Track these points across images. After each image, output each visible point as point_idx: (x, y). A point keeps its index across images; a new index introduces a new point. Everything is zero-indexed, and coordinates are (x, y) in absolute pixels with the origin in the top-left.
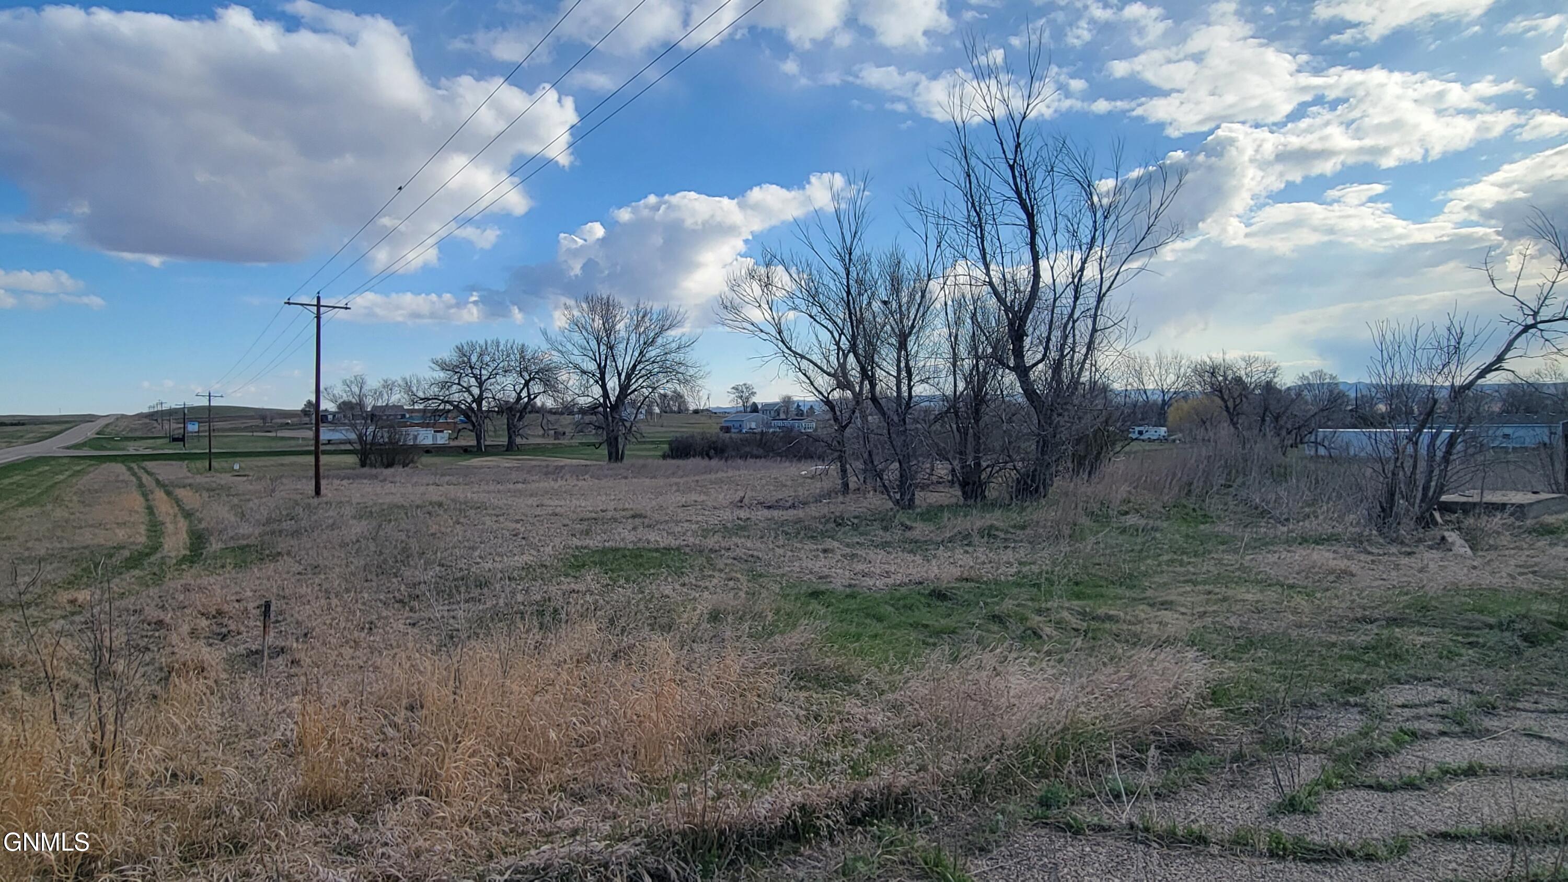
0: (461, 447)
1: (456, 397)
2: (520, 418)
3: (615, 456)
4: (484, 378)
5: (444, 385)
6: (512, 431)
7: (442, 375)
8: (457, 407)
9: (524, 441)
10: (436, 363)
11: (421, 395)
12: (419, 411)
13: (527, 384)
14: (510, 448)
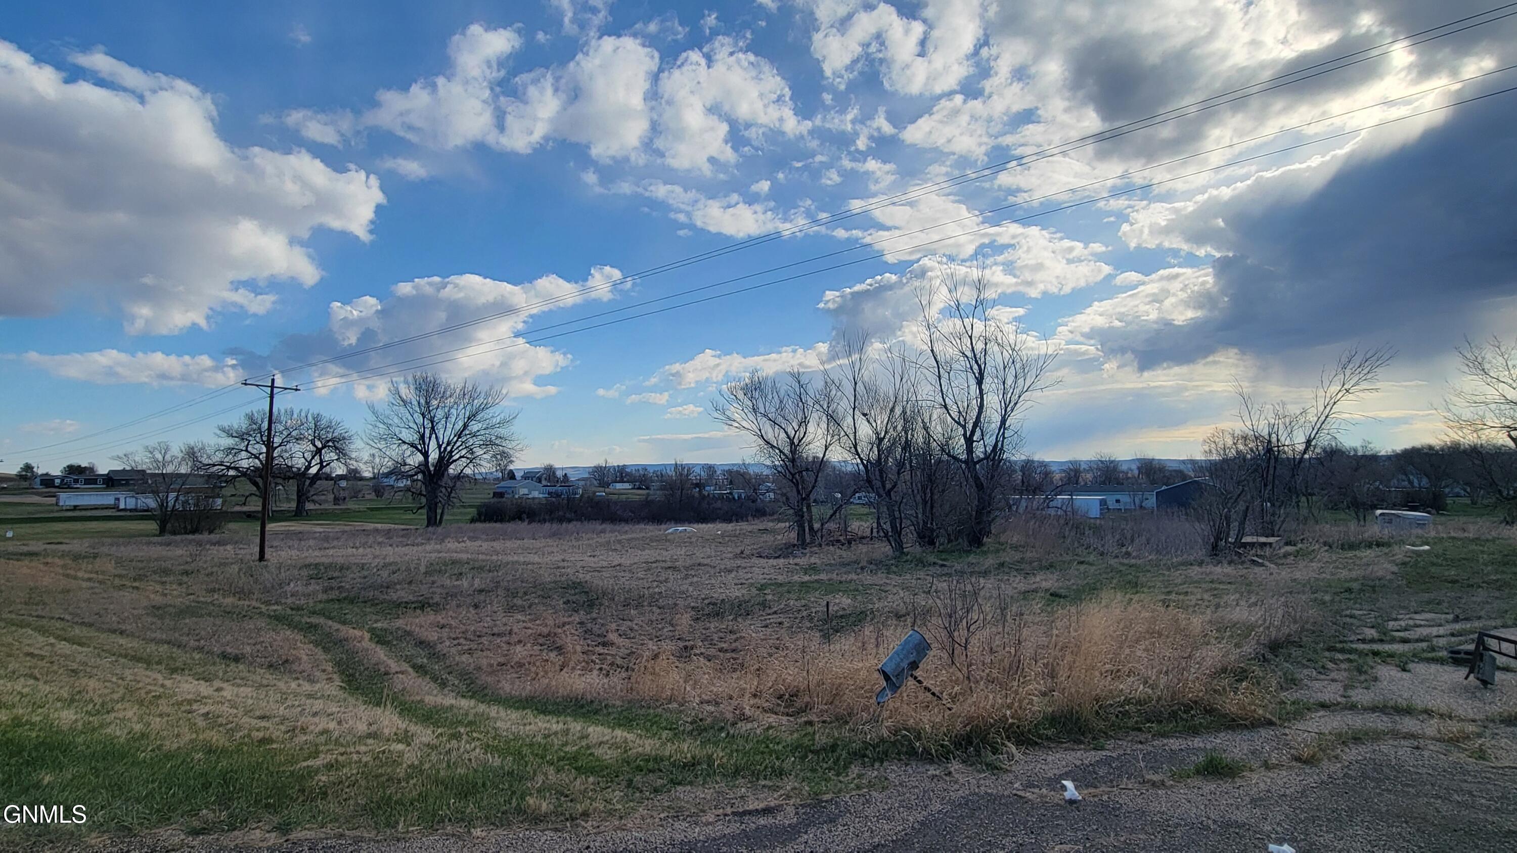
0: (244, 513)
1: (245, 464)
2: (311, 484)
3: (433, 521)
4: (275, 445)
5: (229, 450)
6: (302, 497)
7: (230, 442)
8: (244, 474)
9: (317, 506)
10: (223, 430)
11: (206, 462)
12: (203, 476)
13: (319, 451)
14: (299, 514)
